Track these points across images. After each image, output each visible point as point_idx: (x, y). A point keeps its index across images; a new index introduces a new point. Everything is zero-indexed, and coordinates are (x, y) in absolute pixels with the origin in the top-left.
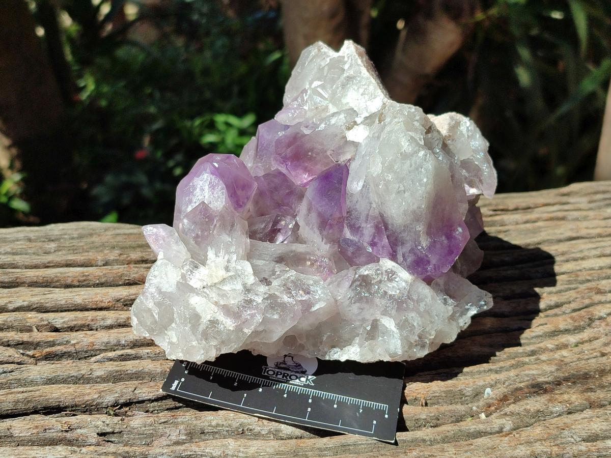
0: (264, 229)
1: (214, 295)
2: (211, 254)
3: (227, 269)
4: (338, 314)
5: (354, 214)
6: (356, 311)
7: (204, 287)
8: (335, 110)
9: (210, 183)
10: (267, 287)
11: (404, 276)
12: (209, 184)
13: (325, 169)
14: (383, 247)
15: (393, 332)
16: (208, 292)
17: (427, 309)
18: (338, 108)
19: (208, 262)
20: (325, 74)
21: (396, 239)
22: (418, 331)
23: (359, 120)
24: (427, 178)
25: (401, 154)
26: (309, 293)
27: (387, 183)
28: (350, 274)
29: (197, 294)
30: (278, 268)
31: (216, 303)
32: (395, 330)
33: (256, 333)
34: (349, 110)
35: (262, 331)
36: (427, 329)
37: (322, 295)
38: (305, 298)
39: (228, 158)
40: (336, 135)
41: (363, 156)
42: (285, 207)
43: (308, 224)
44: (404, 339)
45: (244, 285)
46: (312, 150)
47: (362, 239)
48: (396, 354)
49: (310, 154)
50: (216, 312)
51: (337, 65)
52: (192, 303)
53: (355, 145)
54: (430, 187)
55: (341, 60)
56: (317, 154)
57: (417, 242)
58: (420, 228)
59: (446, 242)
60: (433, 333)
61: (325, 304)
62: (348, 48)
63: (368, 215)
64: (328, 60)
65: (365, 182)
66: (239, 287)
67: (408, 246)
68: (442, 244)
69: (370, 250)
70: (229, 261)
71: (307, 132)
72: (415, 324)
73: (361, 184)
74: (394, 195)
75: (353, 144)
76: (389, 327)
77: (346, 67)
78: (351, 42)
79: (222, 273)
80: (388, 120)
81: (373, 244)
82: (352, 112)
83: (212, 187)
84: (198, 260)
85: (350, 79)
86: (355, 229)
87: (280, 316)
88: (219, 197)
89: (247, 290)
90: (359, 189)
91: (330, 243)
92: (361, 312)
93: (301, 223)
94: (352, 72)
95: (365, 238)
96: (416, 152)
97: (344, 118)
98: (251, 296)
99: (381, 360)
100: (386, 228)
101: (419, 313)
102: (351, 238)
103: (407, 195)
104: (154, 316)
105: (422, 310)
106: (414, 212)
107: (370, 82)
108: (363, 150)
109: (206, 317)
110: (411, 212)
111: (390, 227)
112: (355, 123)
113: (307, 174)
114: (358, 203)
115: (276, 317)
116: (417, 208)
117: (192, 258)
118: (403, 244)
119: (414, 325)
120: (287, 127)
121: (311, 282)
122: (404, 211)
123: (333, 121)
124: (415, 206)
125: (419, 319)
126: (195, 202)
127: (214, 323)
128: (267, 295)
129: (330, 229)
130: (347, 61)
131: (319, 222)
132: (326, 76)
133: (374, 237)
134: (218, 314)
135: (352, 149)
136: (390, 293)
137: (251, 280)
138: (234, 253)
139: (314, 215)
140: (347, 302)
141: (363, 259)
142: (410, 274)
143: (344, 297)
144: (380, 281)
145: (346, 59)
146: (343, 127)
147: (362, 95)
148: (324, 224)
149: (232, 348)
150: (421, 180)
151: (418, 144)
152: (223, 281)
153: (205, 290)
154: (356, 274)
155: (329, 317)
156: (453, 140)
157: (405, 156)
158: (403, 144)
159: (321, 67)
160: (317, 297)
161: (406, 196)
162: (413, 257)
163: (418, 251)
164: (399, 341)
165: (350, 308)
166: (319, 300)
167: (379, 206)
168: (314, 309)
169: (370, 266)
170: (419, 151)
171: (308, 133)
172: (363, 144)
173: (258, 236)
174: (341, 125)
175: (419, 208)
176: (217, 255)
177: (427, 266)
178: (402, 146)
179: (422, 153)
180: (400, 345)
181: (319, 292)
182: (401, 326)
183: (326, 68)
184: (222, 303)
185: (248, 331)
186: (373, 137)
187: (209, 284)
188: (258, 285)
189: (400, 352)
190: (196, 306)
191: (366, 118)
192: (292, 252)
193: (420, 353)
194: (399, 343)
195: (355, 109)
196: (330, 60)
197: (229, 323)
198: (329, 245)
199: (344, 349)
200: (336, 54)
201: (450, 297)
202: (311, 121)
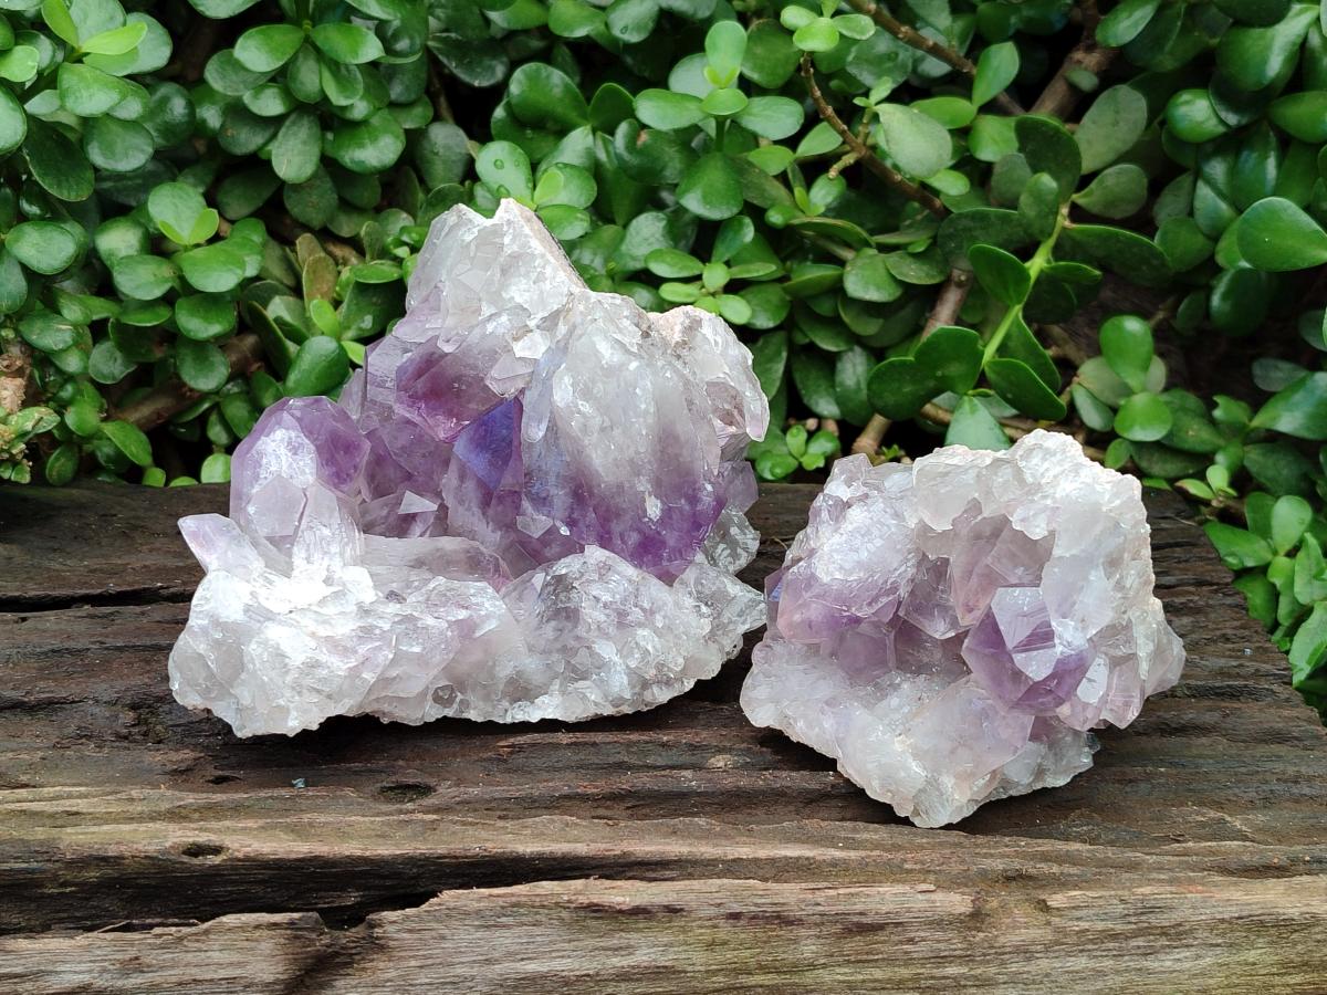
0: (386, 517)
1: (308, 622)
2: (299, 560)
3: (328, 581)
5: (537, 475)
7: (291, 612)
8: (493, 310)
9: (289, 443)
10: (398, 606)
11: (627, 572)
12: (288, 446)
13: (483, 409)
14: (588, 526)
15: (615, 663)
16: (298, 619)
17: (668, 623)
18: (497, 307)
19: (295, 573)
20: (472, 254)
21: (608, 510)
22: (655, 659)
23: (532, 324)
26: (469, 608)
28: (538, 577)
29: (280, 622)
30: (415, 576)
31: (313, 635)
32: (616, 659)
33: (384, 681)
34: (515, 307)
35: (395, 678)
36: (671, 656)
37: (492, 609)
38: (462, 614)
39: (316, 401)
43: (461, 502)
44: (635, 673)
45: (359, 605)
46: (459, 378)
48: (621, 700)
49: (456, 385)
50: (314, 648)
51: (490, 239)
52: (272, 637)
53: (530, 363)
55: (496, 232)
56: (470, 385)
57: (641, 512)
58: (644, 485)
59: (687, 508)
60: (681, 661)
61: (498, 623)
62: (507, 211)
64: (475, 230)
65: (549, 423)
66: (353, 608)
67: (628, 519)
68: (682, 514)
69: (567, 532)
70: (329, 569)
71: (448, 349)
72: (650, 648)
73: (544, 427)
74: (596, 436)
75: (527, 362)
76: (607, 657)
77: (507, 240)
78: (513, 201)
79: (320, 589)
81: (571, 522)
82: (521, 311)
83: (295, 450)
84: (279, 571)
85: (513, 259)
86: (540, 500)
87: (423, 649)
88: (306, 466)
89: (364, 611)
90: (541, 434)
91: (501, 530)
93: (450, 502)
94: (515, 248)
97: (508, 323)
98: (371, 621)
100: (591, 495)
101: (656, 631)
102: (535, 516)
103: (617, 432)
104: (209, 666)
105: (659, 626)
106: (630, 461)
107: (548, 262)
108: (542, 370)
109: (297, 658)
110: (626, 460)
111: (596, 491)
112: (527, 329)
113: (454, 420)
114: (542, 458)
115: (417, 649)
116: (635, 453)
117: (269, 568)
118: (618, 515)
119: (647, 650)
120: (414, 345)
121: (472, 592)
122: (615, 460)
123: (490, 327)
124: (632, 451)
125: (656, 639)
127: (314, 665)
128: (399, 618)
129: (498, 505)
130: (507, 231)
131: (480, 495)
132: (473, 258)
133: (572, 510)
134: (318, 651)
135: (525, 371)
136: (605, 599)
137: (370, 596)
138: (338, 555)
139: (470, 485)
140: (535, 622)
141: (556, 549)
142: (635, 566)
143: (530, 613)
144: (588, 584)
145: (505, 228)
146: (507, 337)
147: (535, 283)
148: (488, 497)
149: (345, 707)
151: (627, 351)
152: (323, 601)
153: (292, 615)
154: (547, 574)
156: (690, 348)
157: (608, 372)
159: (465, 244)
160: (483, 613)
161: (614, 434)
162: (637, 537)
163: (644, 526)
164: (625, 677)
165: (541, 632)
166: (488, 617)
168: (477, 634)
169: (568, 560)
170: (630, 361)
171: (451, 351)
172: (542, 360)
173: (377, 529)
174: (504, 334)
175: (639, 453)
176: (308, 560)
177: (661, 551)
178: (603, 356)
179: (634, 365)
180: (627, 683)
181: (487, 605)
182: (627, 653)
183: (473, 247)
184: (323, 633)
185: (369, 676)
186: (557, 348)
187: (299, 607)
188: (383, 603)
189: (630, 697)
190: (278, 641)
191: (544, 319)
192: (438, 550)
193: (662, 696)
194: (625, 680)
195: (525, 306)
196: (479, 231)
197: (340, 665)
198: (499, 533)
199: (536, 701)
200: (488, 222)
201: (706, 604)
202: (454, 333)
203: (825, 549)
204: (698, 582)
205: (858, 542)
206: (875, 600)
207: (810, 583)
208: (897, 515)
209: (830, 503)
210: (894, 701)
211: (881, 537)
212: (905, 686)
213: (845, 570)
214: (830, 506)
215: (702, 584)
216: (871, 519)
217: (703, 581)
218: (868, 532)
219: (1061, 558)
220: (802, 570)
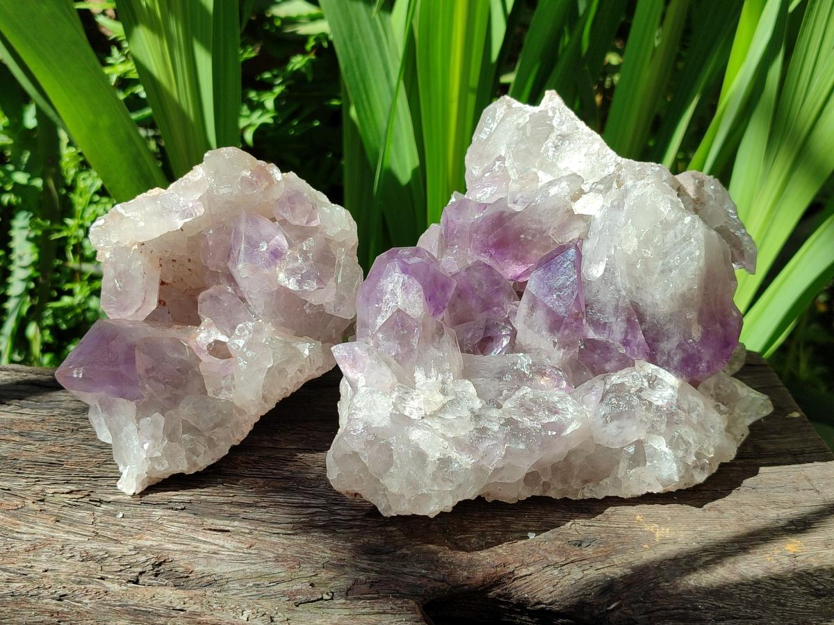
1: (438, 427)
2: (419, 375)
3: (443, 392)
4: (592, 437)
5: (597, 307)
6: (614, 431)
7: (423, 418)
8: (549, 178)
9: (403, 284)
10: (499, 411)
11: (670, 380)
12: (402, 286)
13: (545, 254)
14: (638, 346)
15: (665, 453)
16: (430, 423)
17: (700, 420)
18: (554, 176)
19: (418, 385)
20: (529, 135)
21: (658, 334)
22: (694, 450)
23: (586, 188)
24: (700, 249)
25: (661, 223)
26: (556, 413)
27: (646, 261)
28: (598, 386)
29: (418, 427)
31: (443, 436)
32: (667, 450)
33: (498, 470)
34: (571, 175)
35: (502, 468)
36: (705, 447)
37: (576, 413)
38: (553, 419)
40: (558, 210)
41: (600, 232)
42: (495, 309)
43: (531, 327)
44: (681, 461)
45: (472, 411)
46: (525, 231)
47: (612, 337)
48: (670, 481)
49: (522, 236)
50: (446, 447)
51: (540, 121)
52: (413, 438)
53: (585, 219)
54: (702, 262)
55: (544, 115)
56: (534, 236)
57: (687, 335)
58: (692, 315)
59: (721, 331)
60: (712, 450)
61: (581, 424)
62: (551, 100)
63: (617, 307)
65: (606, 264)
66: (467, 414)
67: (675, 341)
69: (623, 351)
70: (443, 382)
71: (518, 208)
72: (691, 441)
73: (602, 267)
74: (656, 276)
75: (583, 219)
76: (658, 448)
77: (555, 123)
78: (554, 91)
79: (439, 399)
80: (629, 183)
81: (626, 343)
82: (575, 178)
83: (405, 288)
84: (407, 385)
85: (563, 137)
86: (598, 325)
87: (527, 446)
88: (415, 301)
89: (477, 417)
90: (600, 274)
91: (564, 348)
92: (621, 432)
94: (564, 129)
95: (616, 336)
96: (681, 219)
97: (567, 187)
98: (482, 424)
99: (650, 491)
100: (642, 321)
101: (693, 426)
102: (596, 337)
103: (674, 274)
104: (363, 462)
105: (695, 422)
106: (683, 295)
108: (598, 224)
109: (434, 455)
110: (681, 295)
112: (582, 192)
113: (520, 263)
114: (600, 293)
115: (522, 446)
116: (688, 290)
117: (399, 382)
118: (668, 338)
119: (689, 443)
120: (485, 206)
121: (556, 399)
122: (671, 295)
123: (552, 191)
124: (685, 288)
125: (694, 433)
126: (386, 311)
127: (445, 462)
128: (503, 421)
129: (565, 330)
130: (553, 117)
131: (549, 322)
133: (626, 333)
134: (449, 449)
135: (582, 225)
136: (656, 403)
137: (478, 404)
138: (450, 371)
139: (540, 314)
140: (601, 421)
141: (613, 364)
142: (677, 377)
143: (595, 415)
144: (641, 390)
145: (550, 114)
146: (567, 198)
147: (585, 155)
148: (557, 324)
149: (471, 494)
150: (691, 254)
151: (679, 208)
152: (443, 408)
153: (425, 421)
154: (605, 384)
155: (580, 442)
157: (666, 225)
158: (663, 210)
159: (520, 126)
160: (569, 417)
161: (672, 275)
162: (682, 354)
163: (687, 346)
164: (674, 464)
165: (604, 429)
166: (572, 420)
167: (632, 293)
168: (565, 434)
169: (623, 372)
170: (684, 217)
171: (520, 210)
172: (598, 216)
174: (565, 196)
175: (690, 289)
176: (427, 376)
177: (698, 365)
178: (662, 213)
179: (688, 219)
180: (676, 469)
181: (571, 410)
182: (673, 444)
183: (529, 127)
184: (450, 435)
185: (488, 469)
186: (611, 206)
187: (428, 414)
188: (489, 409)
189: (676, 479)
190: (418, 441)
191: (597, 184)
193: (700, 478)
194: (674, 466)
195: (578, 174)
196: (530, 116)
197: (465, 460)
198: (563, 350)
199: (600, 483)
200: (535, 109)
201: (723, 404)
202: (518, 196)
204: (717, 387)
215: (720, 388)
217: (721, 386)
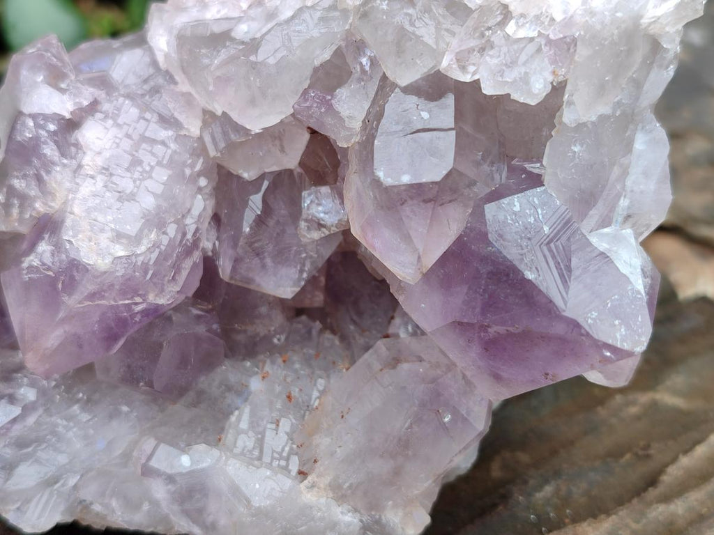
203: (76, 210)
205: (127, 184)
206: (177, 268)
207: (72, 278)
208: (167, 121)
209: (52, 127)
210: (242, 419)
211: (159, 163)
212: (255, 384)
213: (128, 237)
214: (55, 133)
216: (128, 136)
218: (136, 162)
219: (581, 126)
220: (48, 259)
